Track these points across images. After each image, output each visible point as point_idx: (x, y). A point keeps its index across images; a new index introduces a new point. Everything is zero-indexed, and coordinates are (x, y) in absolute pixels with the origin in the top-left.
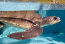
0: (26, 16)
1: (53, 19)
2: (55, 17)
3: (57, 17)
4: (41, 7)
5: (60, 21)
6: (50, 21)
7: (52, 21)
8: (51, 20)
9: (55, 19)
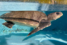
0: (33, 15)
4: (40, 8)
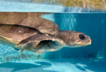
1: (78, 37)
2: (81, 34)
3: (86, 36)
5: (90, 43)
6: (71, 40)
7: (74, 41)
8: (73, 38)
9: (82, 38)
